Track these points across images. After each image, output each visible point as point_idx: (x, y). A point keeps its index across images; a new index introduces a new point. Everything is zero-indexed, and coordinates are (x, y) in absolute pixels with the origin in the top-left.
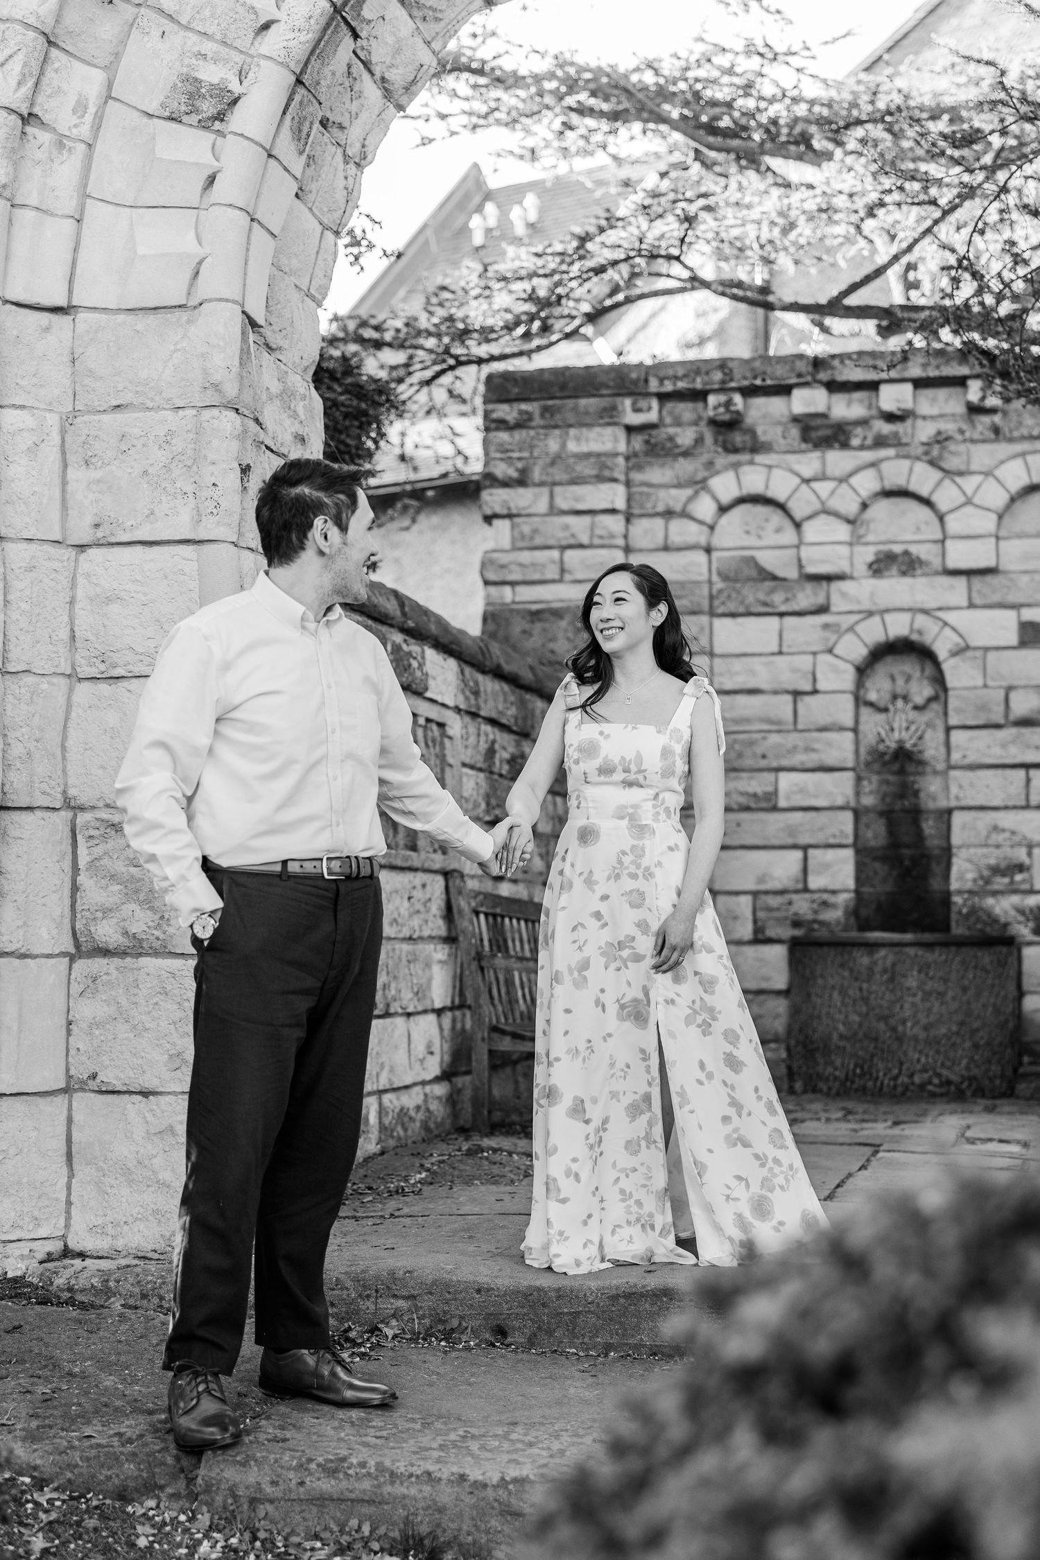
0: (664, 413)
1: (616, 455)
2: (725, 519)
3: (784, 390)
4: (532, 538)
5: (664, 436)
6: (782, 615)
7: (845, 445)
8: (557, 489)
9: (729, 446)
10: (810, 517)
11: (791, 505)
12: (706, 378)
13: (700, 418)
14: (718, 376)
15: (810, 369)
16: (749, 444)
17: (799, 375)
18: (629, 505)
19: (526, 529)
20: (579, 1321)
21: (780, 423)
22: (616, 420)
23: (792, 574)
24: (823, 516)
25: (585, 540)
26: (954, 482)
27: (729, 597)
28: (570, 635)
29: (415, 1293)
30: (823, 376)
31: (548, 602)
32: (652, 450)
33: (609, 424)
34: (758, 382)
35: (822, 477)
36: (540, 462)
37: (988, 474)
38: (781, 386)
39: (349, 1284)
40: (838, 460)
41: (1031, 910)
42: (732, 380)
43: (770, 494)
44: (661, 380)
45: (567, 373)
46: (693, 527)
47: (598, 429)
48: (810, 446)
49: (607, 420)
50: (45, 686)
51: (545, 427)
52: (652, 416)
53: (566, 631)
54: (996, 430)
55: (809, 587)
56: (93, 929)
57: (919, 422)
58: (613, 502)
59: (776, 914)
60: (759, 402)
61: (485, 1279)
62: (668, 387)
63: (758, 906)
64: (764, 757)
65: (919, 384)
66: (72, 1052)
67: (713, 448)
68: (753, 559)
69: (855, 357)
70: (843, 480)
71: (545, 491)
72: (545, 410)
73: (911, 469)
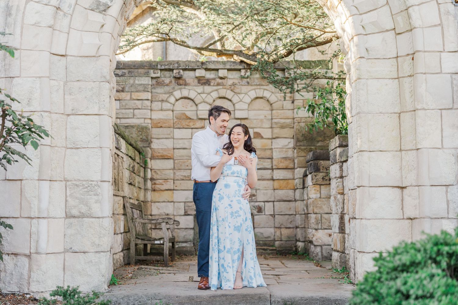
0: (161, 74)
1: (149, 85)
2: (177, 103)
3: (194, 70)
4: (125, 106)
5: (161, 80)
6: (192, 128)
7: (209, 85)
8: (132, 93)
9: (179, 84)
10: (200, 103)
11: (195, 100)
12: (173, 66)
13: (171, 76)
14: (176, 65)
15: (201, 65)
16: (184, 83)
17: (198, 66)
18: (152, 99)
19: (124, 104)
20: (202, 303)
21: (192, 78)
22: (149, 75)
23: (195, 118)
24: (204, 103)
25: (140, 107)
26: (237, 95)
27: (178, 123)
28: (136, 133)
29: (161, 298)
30: (204, 67)
31: (130, 123)
32: (158, 84)
33: (147, 76)
34: (187, 67)
35: (203, 93)
36: (128, 86)
37: (246, 94)
38: (193, 69)
39: (144, 297)
40: (207, 88)
41: (257, 206)
42: (180, 66)
43: (189, 97)
44: (161, 66)
45: (136, 63)
46: (169, 105)
47: (144, 78)
48: (200, 84)
49: (146, 75)
50: (60, 150)
51: (129, 76)
52: (158, 75)
53: (135, 132)
54: (248, 83)
55: (200, 121)
56: (71, 211)
57: (228, 80)
58: (148, 97)
59: (190, 208)
60: (187, 72)
61: (178, 294)
62: (163, 67)
63: (186, 206)
64: (187, 166)
65: (229, 70)
66: (65, 242)
67: (174, 84)
68: (185, 113)
69: (212, 62)
70: (209, 94)
71: (129, 93)
72: (129, 72)
73: (226, 92)
